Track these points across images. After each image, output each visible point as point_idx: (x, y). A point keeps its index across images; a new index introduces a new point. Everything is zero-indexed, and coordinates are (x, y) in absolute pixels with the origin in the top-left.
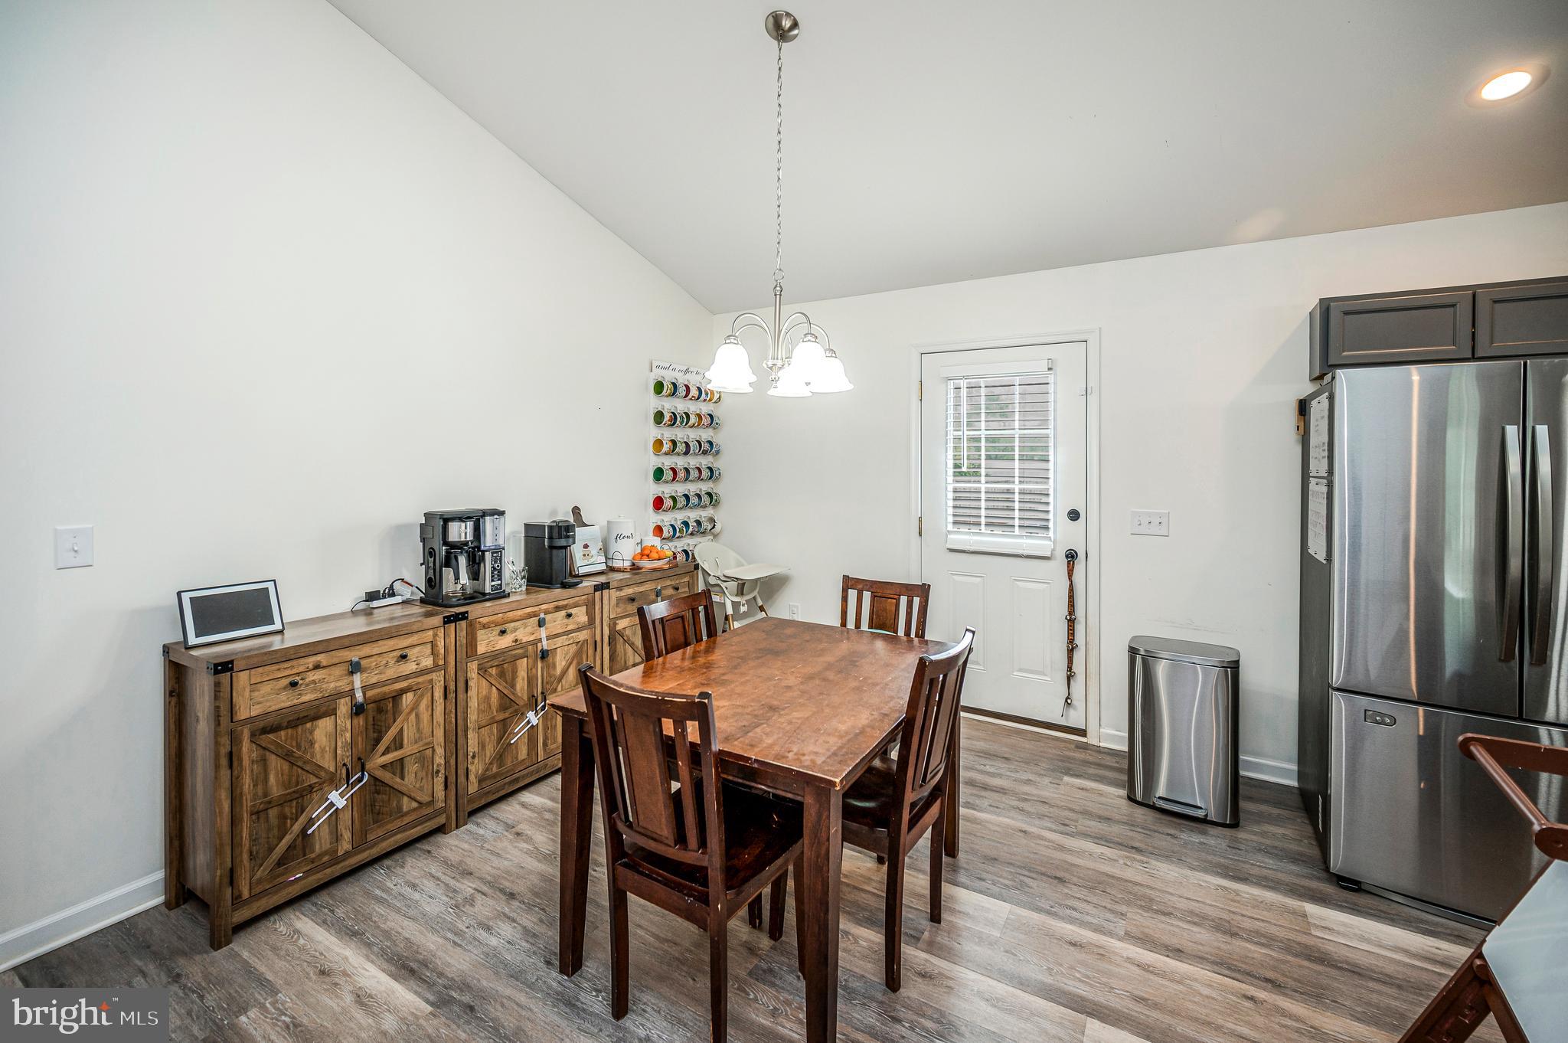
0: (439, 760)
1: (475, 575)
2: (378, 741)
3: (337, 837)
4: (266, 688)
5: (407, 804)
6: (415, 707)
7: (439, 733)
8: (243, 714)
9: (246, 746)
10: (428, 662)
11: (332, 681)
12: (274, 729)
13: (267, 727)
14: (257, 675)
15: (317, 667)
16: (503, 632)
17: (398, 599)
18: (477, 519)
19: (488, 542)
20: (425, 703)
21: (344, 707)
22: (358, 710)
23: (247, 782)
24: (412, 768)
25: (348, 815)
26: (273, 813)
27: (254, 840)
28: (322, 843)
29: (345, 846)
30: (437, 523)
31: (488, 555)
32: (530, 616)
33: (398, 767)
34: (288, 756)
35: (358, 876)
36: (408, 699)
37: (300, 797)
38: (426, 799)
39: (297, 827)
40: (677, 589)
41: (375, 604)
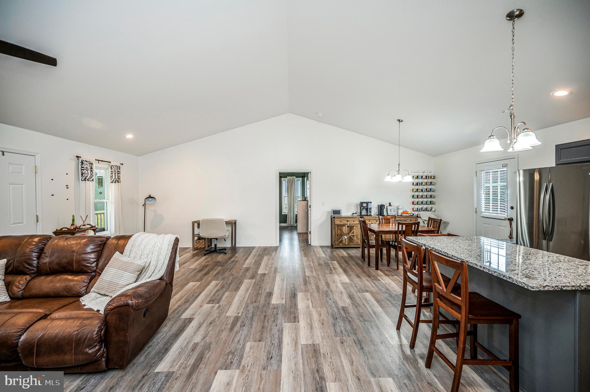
0: (359, 237)
1: (367, 212)
2: (351, 232)
3: (346, 242)
4: (338, 221)
5: (355, 242)
6: (356, 228)
7: (359, 233)
8: (336, 223)
9: (336, 227)
10: (358, 223)
11: (345, 222)
12: (339, 226)
13: (338, 226)
14: (337, 219)
15: (343, 220)
16: (369, 221)
17: (357, 215)
18: (367, 203)
19: (369, 207)
20: (357, 228)
21: (346, 226)
22: (348, 227)
23: (336, 231)
24: (355, 237)
25: (347, 240)
26: (339, 236)
27: (337, 238)
28: (344, 242)
29: (347, 244)
30: (362, 203)
31: (369, 209)
32: (375, 219)
33: (353, 236)
34: (340, 230)
35: (349, 249)
36: (355, 227)
37: (342, 235)
38: (357, 242)
39: (341, 239)
40: (411, 221)
41: (354, 215)
